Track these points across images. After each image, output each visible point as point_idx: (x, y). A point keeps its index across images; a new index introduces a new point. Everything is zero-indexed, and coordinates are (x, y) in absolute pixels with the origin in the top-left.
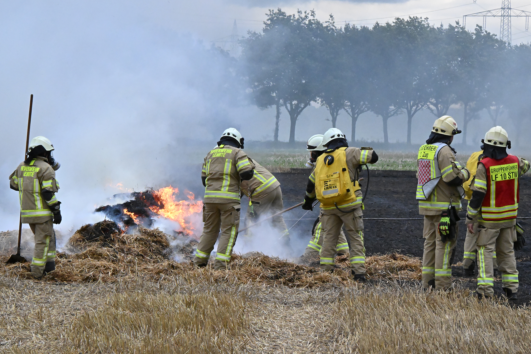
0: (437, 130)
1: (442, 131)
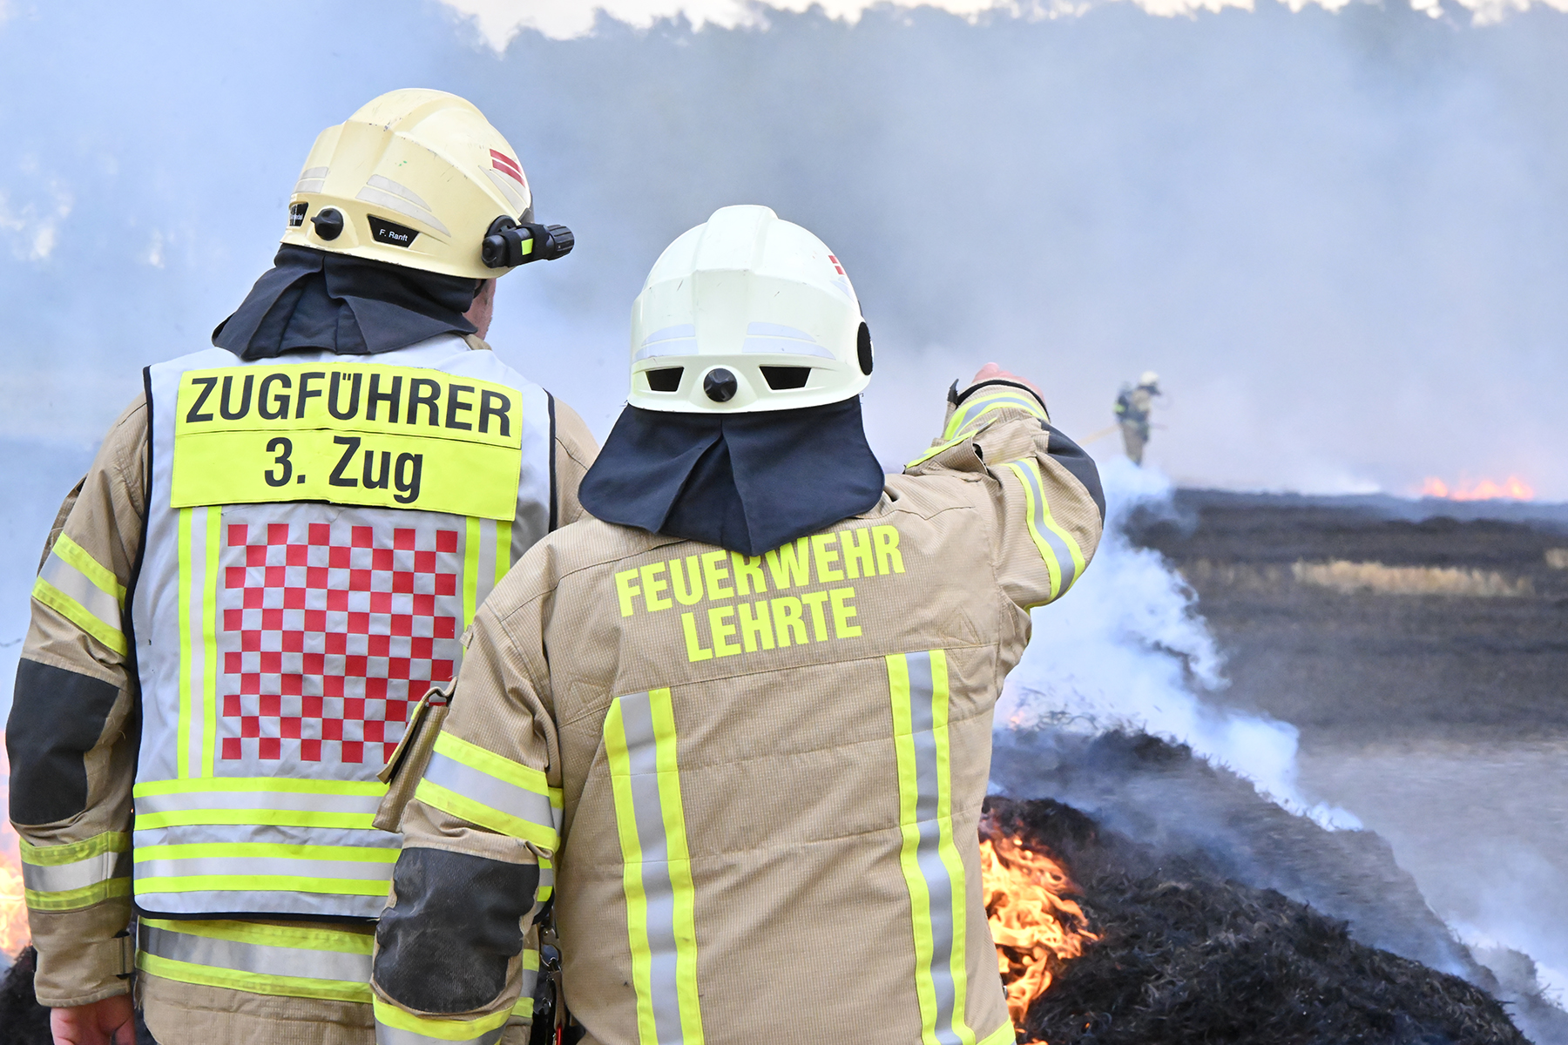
0: (329, 226)
1: (383, 229)
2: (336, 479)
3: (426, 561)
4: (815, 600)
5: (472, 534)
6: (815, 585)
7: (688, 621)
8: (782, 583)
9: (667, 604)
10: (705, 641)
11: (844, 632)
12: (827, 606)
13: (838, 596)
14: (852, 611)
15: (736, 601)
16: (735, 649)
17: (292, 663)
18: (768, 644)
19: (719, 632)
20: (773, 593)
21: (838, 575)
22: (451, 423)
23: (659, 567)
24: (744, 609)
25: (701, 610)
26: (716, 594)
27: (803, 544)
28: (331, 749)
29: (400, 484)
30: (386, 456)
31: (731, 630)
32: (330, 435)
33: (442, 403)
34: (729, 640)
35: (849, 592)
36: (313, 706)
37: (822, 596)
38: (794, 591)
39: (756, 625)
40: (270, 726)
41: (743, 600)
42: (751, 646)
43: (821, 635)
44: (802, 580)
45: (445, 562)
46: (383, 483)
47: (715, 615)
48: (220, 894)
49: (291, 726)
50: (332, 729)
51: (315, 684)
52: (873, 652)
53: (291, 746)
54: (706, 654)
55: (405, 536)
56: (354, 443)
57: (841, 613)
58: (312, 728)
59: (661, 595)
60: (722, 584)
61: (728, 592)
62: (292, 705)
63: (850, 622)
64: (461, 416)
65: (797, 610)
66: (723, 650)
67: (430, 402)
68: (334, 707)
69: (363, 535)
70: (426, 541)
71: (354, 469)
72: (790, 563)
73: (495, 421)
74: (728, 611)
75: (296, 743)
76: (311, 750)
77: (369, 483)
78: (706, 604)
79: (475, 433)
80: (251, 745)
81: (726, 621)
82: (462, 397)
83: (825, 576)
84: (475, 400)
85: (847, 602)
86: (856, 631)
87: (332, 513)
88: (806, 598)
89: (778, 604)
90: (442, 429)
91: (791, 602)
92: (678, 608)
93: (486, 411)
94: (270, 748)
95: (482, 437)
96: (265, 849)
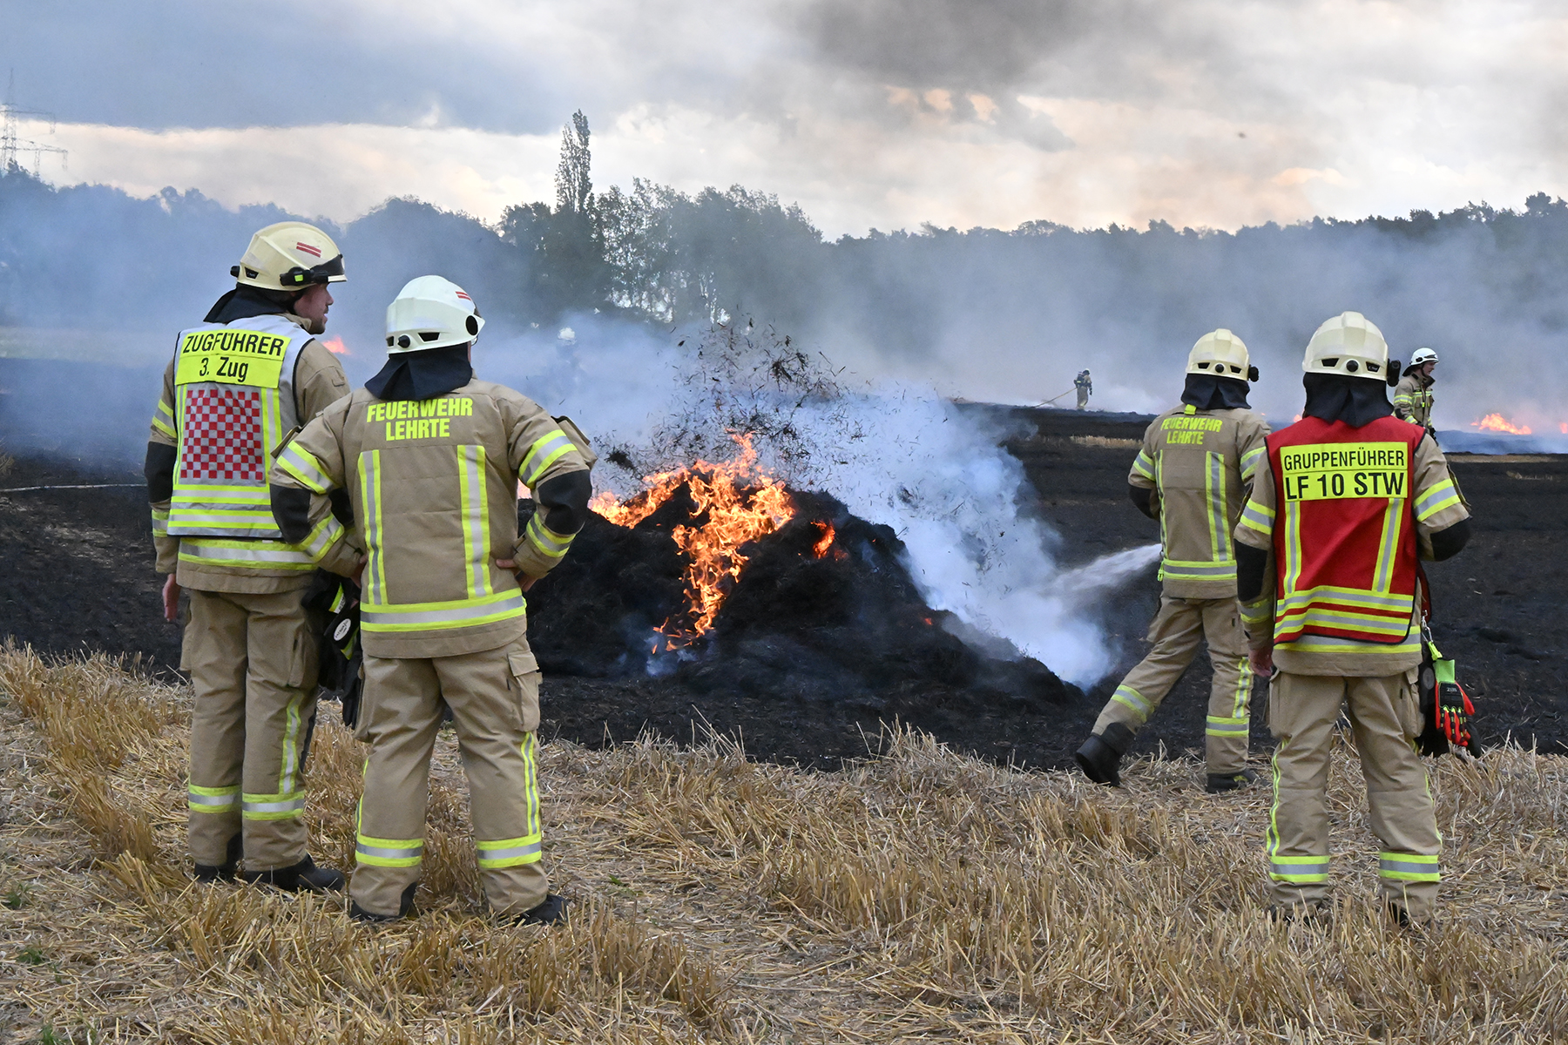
1: (248, 272)
2: (219, 373)
3: (248, 404)
4: (434, 422)
5: (264, 393)
6: (435, 416)
7: (389, 425)
8: (424, 414)
9: (383, 418)
10: (393, 433)
11: (443, 434)
12: (438, 424)
13: (443, 421)
14: (447, 427)
15: (407, 419)
16: (403, 437)
17: (205, 442)
18: (415, 437)
19: (398, 430)
20: (420, 418)
21: (445, 414)
22: (260, 351)
23: (384, 405)
24: (409, 422)
25: (393, 422)
26: (400, 416)
27: (435, 401)
28: (221, 474)
29: (240, 376)
30: (237, 364)
31: (402, 430)
32: (219, 357)
33: (258, 344)
34: (401, 434)
35: (448, 420)
36: (213, 458)
37: (437, 420)
38: (427, 418)
39: (412, 429)
40: (197, 466)
41: (409, 419)
42: (408, 437)
43: (434, 435)
44: (431, 414)
45: (255, 404)
46: (234, 375)
47: (398, 424)
48: (180, 529)
49: (205, 466)
50: (221, 466)
51: (214, 449)
52: (453, 443)
53: (205, 473)
54: (392, 438)
55: (242, 394)
56: (227, 359)
57: (443, 427)
58: (213, 466)
59: (382, 415)
60: (403, 413)
61: (404, 416)
62: (205, 458)
63: (446, 431)
64: (264, 349)
65: (427, 425)
66: (399, 437)
67: (254, 344)
68: (221, 458)
69: (229, 394)
70: (248, 397)
71: (225, 370)
72: (429, 409)
73: (275, 350)
74: (403, 423)
75: (207, 472)
76: (213, 475)
77: (230, 375)
78: (396, 419)
79: (267, 355)
80: (190, 473)
81: (401, 427)
82: (265, 341)
83: (440, 413)
84: (269, 342)
85: (446, 424)
86: (448, 435)
87: (218, 386)
88: (431, 421)
89: (421, 422)
90: (256, 354)
91: (425, 421)
92: (386, 420)
93: (273, 345)
94: (197, 474)
95: (270, 356)
96: (196, 512)
